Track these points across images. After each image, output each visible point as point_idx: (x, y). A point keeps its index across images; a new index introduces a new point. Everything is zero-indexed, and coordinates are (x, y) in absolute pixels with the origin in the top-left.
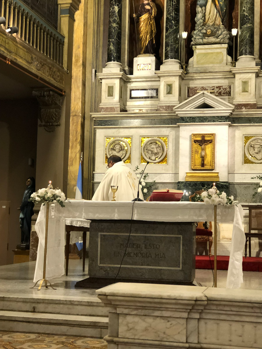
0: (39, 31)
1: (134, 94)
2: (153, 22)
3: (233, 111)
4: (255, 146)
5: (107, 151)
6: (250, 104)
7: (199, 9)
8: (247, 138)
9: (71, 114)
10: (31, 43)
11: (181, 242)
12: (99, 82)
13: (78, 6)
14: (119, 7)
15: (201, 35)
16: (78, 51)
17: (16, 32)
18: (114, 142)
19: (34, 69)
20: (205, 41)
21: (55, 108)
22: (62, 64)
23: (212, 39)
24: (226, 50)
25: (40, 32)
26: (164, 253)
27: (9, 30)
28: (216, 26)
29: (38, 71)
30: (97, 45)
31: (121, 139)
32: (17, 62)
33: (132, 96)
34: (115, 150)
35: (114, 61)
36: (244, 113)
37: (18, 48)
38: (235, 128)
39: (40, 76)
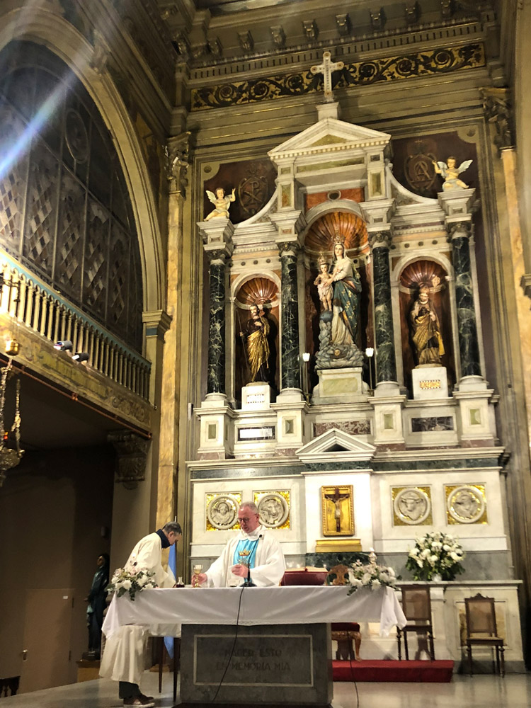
0: (117, 357)
1: (244, 434)
2: (265, 341)
3: (375, 453)
4: (408, 501)
5: (209, 513)
6: (396, 444)
7: (322, 325)
8: (396, 490)
9: (160, 464)
10: (106, 372)
11: (311, 644)
12: (196, 420)
13: (169, 324)
14: (221, 325)
15: (327, 356)
16: (169, 380)
17: (87, 358)
18: (218, 500)
19: (109, 405)
20: (333, 363)
21: (138, 457)
22: (148, 398)
23: (342, 362)
24: (360, 375)
25: (119, 358)
26: (287, 663)
27: (77, 357)
28: (345, 346)
29: (114, 408)
30: (194, 373)
31: (226, 496)
32: (87, 398)
33: (241, 437)
34: (219, 511)
35: (216, 392)
36: (389, 456)
37: (88, 379)
38: (378, 477)
39: (118, 414)
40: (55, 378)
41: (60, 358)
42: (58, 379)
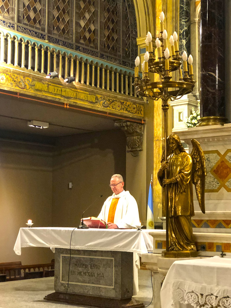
9: (155, 139)
10: (98, 85)
11: (114, 263)
14: (186, 40)
19: (100, 107)
21: (137, 136)
27: (67, 80)
29: (105, 108)
32: (77, 105)
37: (78, 93)
39: (108, 111)
40: (46, 96)
41: (50, 83)
42: (50, 96)
